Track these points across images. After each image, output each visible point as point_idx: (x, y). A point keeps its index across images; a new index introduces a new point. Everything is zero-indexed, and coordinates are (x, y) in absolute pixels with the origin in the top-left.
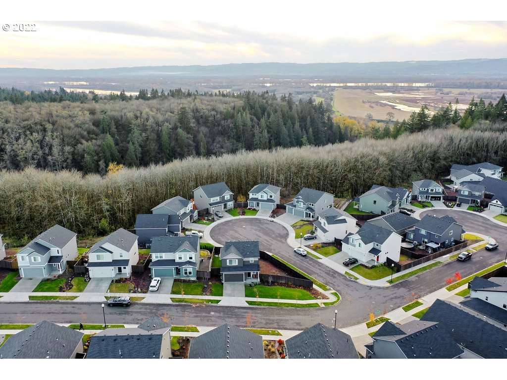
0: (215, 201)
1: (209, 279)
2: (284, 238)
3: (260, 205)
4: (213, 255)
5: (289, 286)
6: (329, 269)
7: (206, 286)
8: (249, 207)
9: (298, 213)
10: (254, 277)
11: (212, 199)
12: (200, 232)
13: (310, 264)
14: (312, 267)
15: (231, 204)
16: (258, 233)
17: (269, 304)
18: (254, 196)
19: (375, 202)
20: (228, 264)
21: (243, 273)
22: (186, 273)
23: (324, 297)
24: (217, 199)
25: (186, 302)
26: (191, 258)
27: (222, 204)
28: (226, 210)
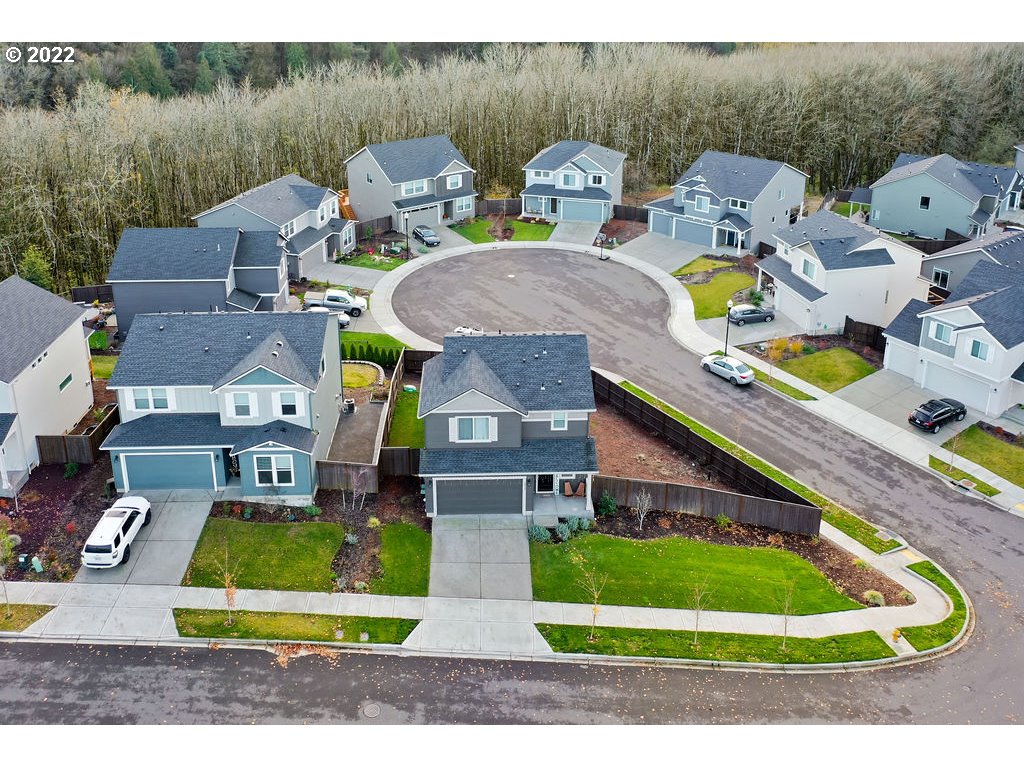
0: (415, 194)
1: (371, 499)
2: (655, 316)
3: (560, 207)
4: (398, 386)
5: (721, 536)
6: (855, 446)
7: (351, 538)
8: (523, 214)
9: (693, 234)
10: (568, 489)
11: (404, 186)
12: (356, 292)
13: (777, 422)
14: (786, 434)
15: (465, 205)
16: (559, 297)
17: (652, 641)
18: (542, 180)
19: (925, 202)
20: (454, 437)
21: (522, 476)
22: (265, 477)
23: (894, 596)
24: (423, 186)
25: (245, 635)
26: (289, 409)
27: (437, 203)
28: (449, 221)
